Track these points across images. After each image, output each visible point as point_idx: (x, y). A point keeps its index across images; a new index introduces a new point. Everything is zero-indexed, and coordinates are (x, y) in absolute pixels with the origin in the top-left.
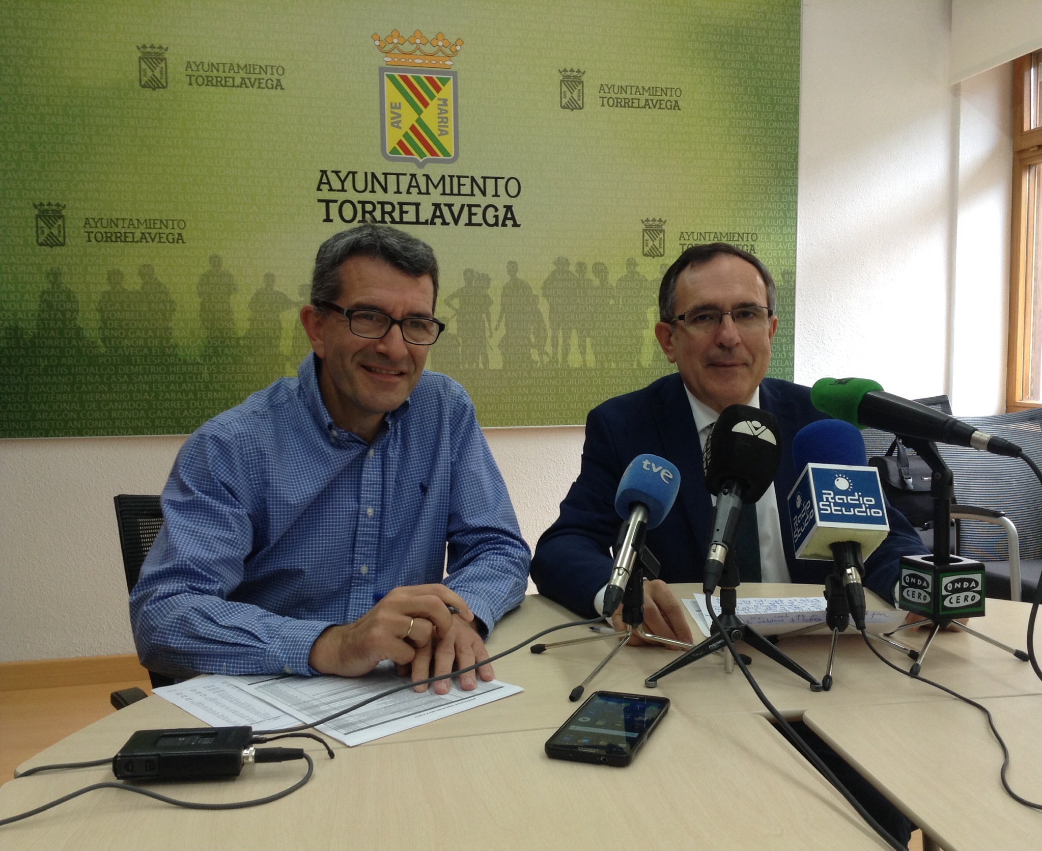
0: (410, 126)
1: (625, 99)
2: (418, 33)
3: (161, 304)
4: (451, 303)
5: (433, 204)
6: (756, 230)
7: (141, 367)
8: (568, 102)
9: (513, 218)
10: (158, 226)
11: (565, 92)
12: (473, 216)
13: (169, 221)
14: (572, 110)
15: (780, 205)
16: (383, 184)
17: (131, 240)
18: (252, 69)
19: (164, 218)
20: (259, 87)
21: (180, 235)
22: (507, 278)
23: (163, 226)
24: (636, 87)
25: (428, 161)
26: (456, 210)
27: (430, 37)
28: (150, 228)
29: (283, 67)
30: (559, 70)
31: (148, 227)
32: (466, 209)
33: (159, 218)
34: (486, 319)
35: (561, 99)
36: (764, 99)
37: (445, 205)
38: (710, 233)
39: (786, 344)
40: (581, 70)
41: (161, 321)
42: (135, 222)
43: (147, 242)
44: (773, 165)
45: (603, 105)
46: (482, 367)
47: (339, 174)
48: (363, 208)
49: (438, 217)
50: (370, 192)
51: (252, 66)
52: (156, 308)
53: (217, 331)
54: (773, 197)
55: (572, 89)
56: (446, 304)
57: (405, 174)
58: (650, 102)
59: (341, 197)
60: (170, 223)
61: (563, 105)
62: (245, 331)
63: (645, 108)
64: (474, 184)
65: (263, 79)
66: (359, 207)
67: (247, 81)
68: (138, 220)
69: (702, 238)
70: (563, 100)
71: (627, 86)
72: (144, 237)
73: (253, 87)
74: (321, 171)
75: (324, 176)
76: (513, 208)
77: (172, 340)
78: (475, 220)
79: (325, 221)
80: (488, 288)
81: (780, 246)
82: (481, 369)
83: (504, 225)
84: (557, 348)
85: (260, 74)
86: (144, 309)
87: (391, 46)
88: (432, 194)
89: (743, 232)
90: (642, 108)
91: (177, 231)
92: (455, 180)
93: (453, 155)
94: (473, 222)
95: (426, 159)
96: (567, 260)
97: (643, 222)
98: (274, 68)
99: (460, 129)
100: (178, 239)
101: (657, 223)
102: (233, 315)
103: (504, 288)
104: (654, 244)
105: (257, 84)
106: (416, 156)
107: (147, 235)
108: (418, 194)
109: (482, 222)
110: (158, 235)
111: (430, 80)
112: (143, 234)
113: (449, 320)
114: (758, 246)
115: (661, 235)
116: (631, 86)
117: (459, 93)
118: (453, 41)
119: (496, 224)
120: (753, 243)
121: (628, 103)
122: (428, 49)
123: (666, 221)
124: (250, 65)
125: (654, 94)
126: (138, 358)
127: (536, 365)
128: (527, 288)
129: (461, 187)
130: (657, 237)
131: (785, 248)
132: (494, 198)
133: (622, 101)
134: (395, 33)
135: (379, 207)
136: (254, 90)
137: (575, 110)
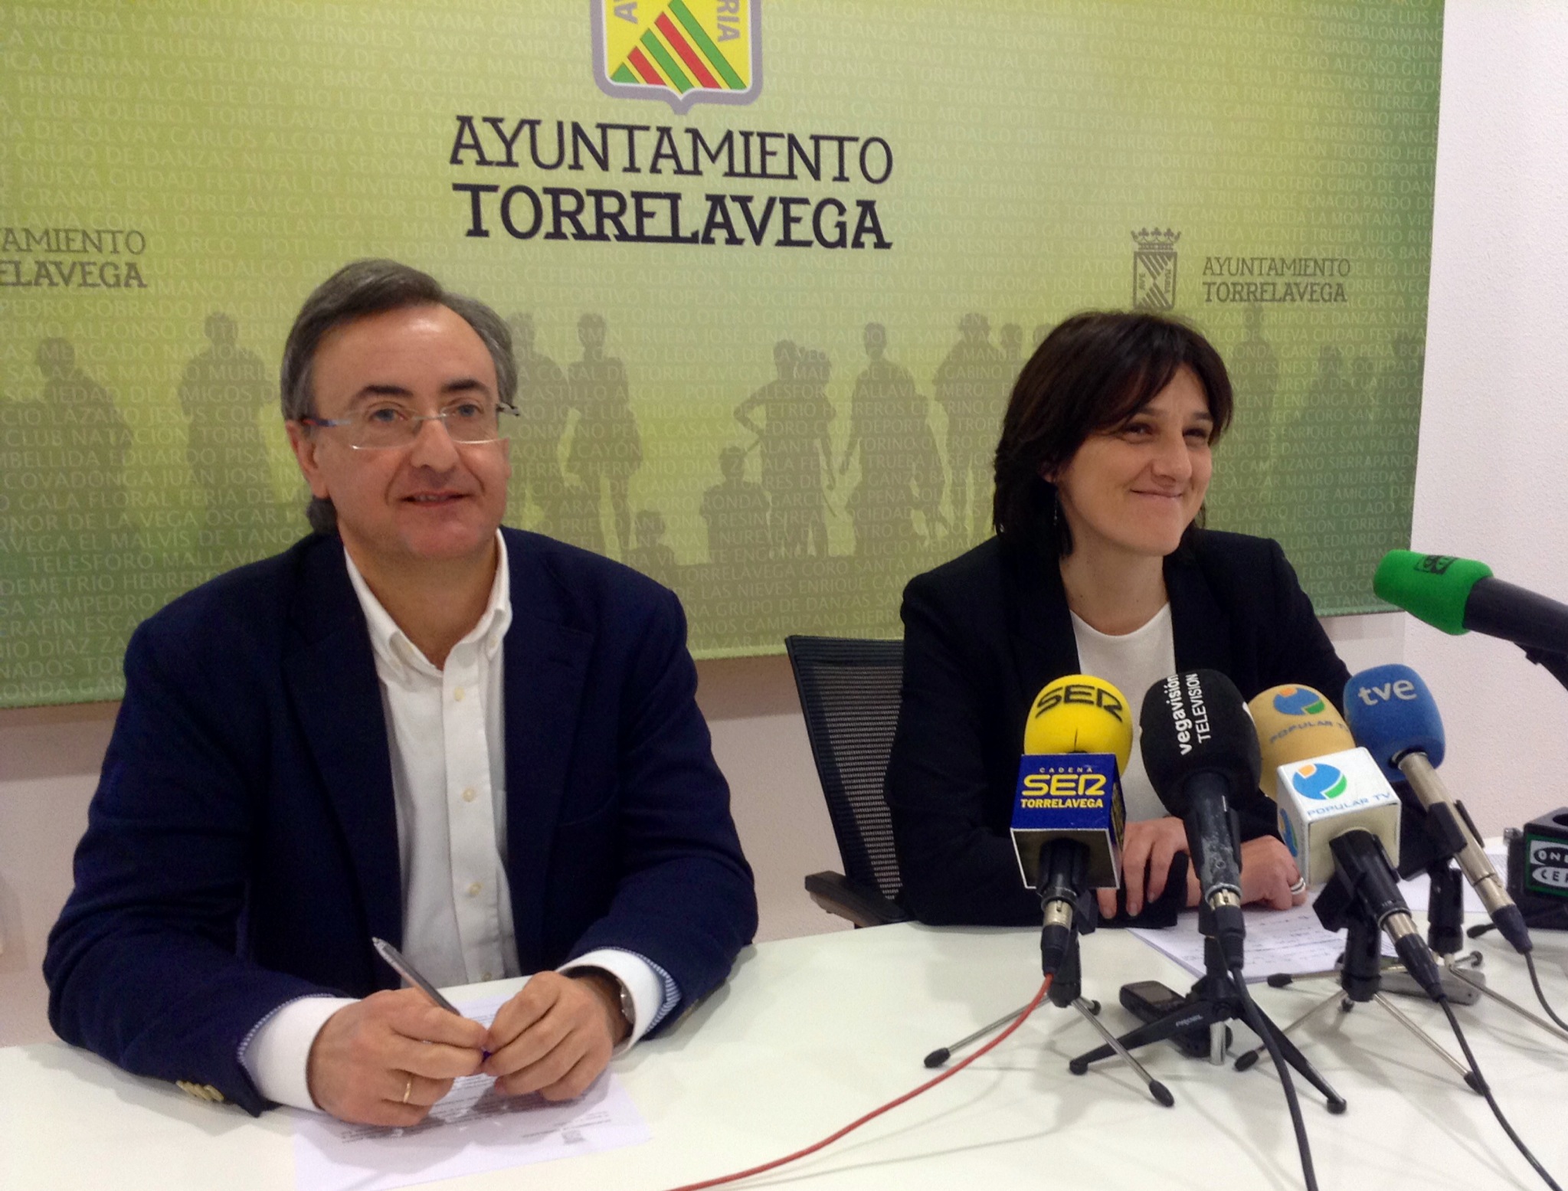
0: (656, 17)
3: (95, 432)
4: (749, 416)
5: (709, 197)
6: (1347, 253)
7: (51, 580)
9: (876, 229)
10: (77, 245)
12: (793, 226)
13: (103, 235)
15: (1394, 202)
16: (599, 149)
17: (11, 278)
19: (92, 226)
21: (132, 266)
22: (862, 361)
23: (90, 248)
25: (698, 98)
26: (757, 209)
28: (59, 250)
31: (54, 246)
32: (778, 208)
33: (80, 228)
34: (821, 451)
37: (734, 198)
38: (1261, 259)
39: (1395, 483)
41: (96, 472)
42: (22, 239)
43: (52, 284)
44: (1383, 118)
46: (814, 554)
47: (501, 125)
48: (556, 204)
49: (719, 226)
50: (571, 167)
52: (84, 442)
53: (231, 492)
54: (1382, 185)
56: (737, 419)
57: (646, 128)
59: (505, 178)
60: (107, 238)
62: (295, 490)
64: (795, 151)
66: (546, 201)
68: (27, 231)
69: (1246, 271)
72: (43, 272)
74: (460, 118)
75: (467, 133)
76: (878, 209)
77: (125, 516)
78: (800, 231)
79: (470, 233)
80: (824, 382)
81: (1393, 286)
82: (811, 556)
83: (858, 244)
84: (963, 507)
86: (54, 443)
88: (704, 173)
89: (1324, 255)
91: (126, 257)
92: (755, 142)
93: (749, 86)
94: (794, 237)
95: (693, 93)
96: (984, 320)
97: (1134, 236)
99: (765, 26)
100: (129, 276)
101: (1162, 238)
102: (267, 453)
103: (859, 382)
104: (1155, 285)
106: (671, 87)
107: (52, 269)
108: (676, 172)
109: (812, 237)
110: (78, 268)
112: (41, 265)
113: (745, 454)
114: (1351, 285)
115: (1170, 265)
119: (841, 242)
120: (1341, 280)
123: (1179, 234)
126: (45, 559)
127: (922, 544)
128: (909, 382)
129: (769, 158)
130: (1162, 268)
131: (1403, 290)
132: (838, 183)
135: (590, 202)
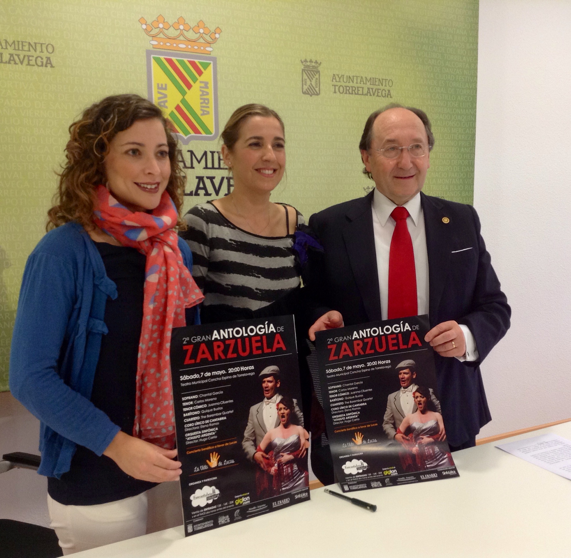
0: (175, 105)
1: (352, 87)
2: (181, 20)
5: (197, 177)
6: (443, 194)
8: (308, 88)
11: (306, 80)
14: (311, 96)
15: (460, 174)
18: (20, 46)
20: (29, 64)
24: (360, 78)
25: (192, 138)
26: (217, 182)
27: (192, 24)
29: (52, 45)
30: (301, 61)
32: (225, 181)
35: (303, 86)
36: (450, 91)
37: (208, 178)
40: (318, 61)
44: (455, 143)
45: (335, 92)
49: (201, 189)
51: (20, 43)
54: (455, 168)
55: (311, 76)
58: (371, 90)
61: (304, 91)
63: (367, 95)
65: (33, 56)
67: (16, 58)
70: (304, 86)
71: (353, 76)
73: (22, 63)
85: (29, 50)
87: (157, 30)
88: (195, 168)
90: (365, 95)
92: (216, 155)
93: (214, 133)
95: (190, 136)
97: (365, 190)
98: (43, 46)
99: (219, 109)
105: (26, 62)
106: (181, 134)
111: (193, 64)
116: (357, 77)
117: (219, 77)
118: (212, 29)
121: (354, 91)
122: (191, 35)
124: (18, 42)
125: (374, 84)
133: (350, 88)
134: (160, 18)
136: (24, 67)
137: (313, 96)
